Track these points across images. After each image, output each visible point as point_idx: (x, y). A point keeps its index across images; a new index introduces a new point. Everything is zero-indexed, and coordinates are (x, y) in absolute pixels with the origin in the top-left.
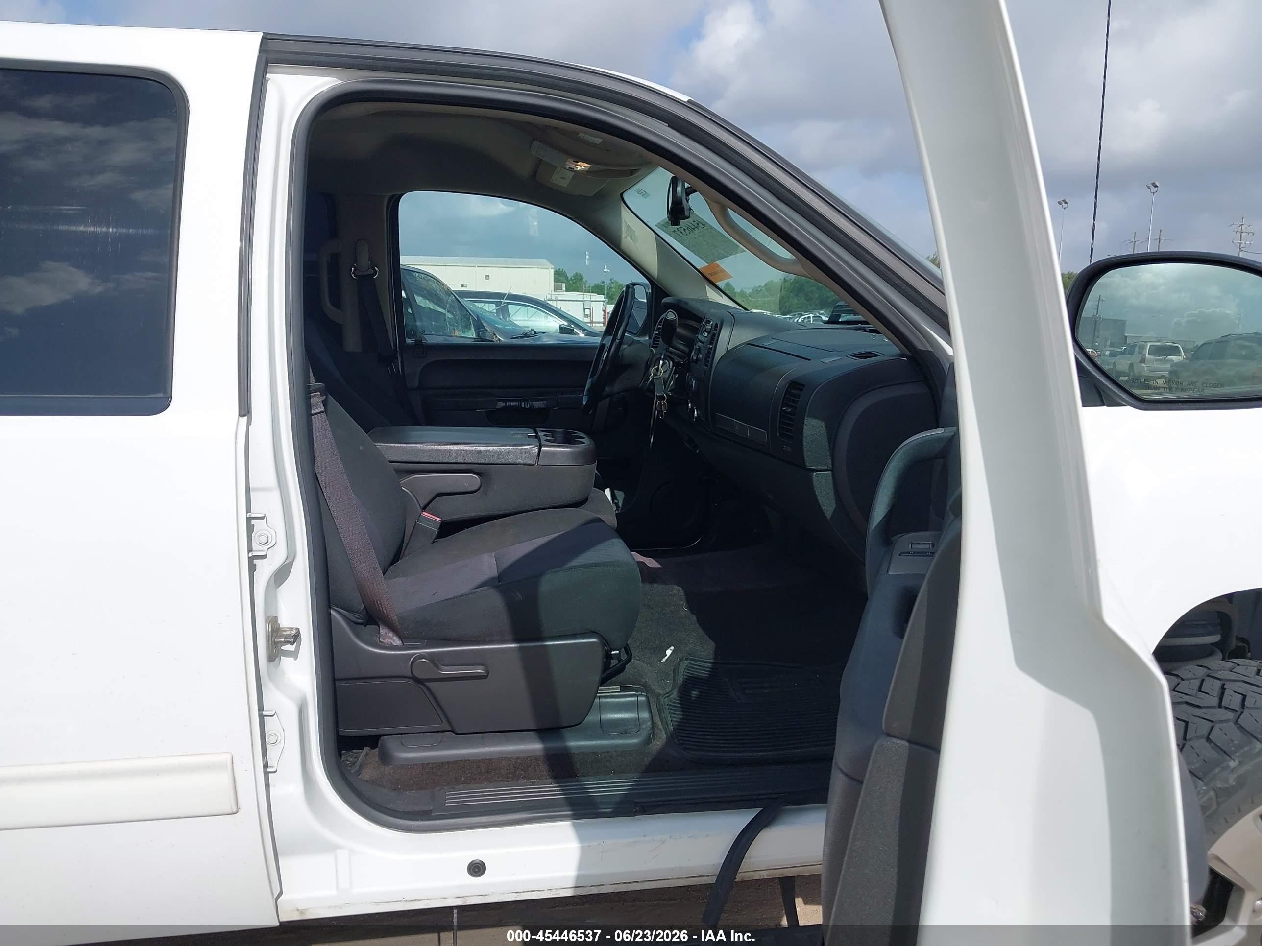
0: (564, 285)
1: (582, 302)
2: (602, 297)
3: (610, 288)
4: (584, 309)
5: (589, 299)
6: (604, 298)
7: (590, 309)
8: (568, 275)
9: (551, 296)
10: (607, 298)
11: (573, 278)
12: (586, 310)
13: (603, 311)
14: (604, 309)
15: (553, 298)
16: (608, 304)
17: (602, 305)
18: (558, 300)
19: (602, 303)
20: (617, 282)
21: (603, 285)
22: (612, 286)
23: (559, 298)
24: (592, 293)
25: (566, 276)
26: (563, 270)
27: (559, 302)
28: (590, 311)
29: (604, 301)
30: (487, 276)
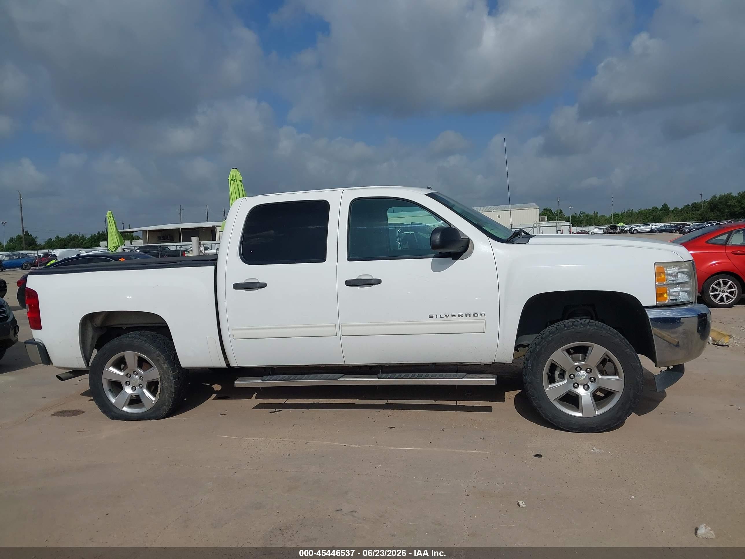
0: (546, 217)
1: (556, 227)
2: (568, 223)
3: (580, 217)
4: (557, 231)
5: (560, 225)
6: (570, 224)
7: (560, 231)
8: (553, 211)
9: (536, 225)
10: (571, 224)
11: (556, 212)
12: (558, 232)
13: (569, 231)
14: (570, 230)
15: (538, 226)
16: (572, 227)
17: (568, 228)
18: (541, 227)
19: (569, 226)
20: (584, 213)
21: (575, 215)
22: (582, 215)
23: (541, 226)
24: (562, 221)
25: (551, 212)
26: (549, 208)
27: (541, 228)
28: (561, 232)
29: (570, 226)
30: (498, 216)
